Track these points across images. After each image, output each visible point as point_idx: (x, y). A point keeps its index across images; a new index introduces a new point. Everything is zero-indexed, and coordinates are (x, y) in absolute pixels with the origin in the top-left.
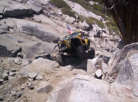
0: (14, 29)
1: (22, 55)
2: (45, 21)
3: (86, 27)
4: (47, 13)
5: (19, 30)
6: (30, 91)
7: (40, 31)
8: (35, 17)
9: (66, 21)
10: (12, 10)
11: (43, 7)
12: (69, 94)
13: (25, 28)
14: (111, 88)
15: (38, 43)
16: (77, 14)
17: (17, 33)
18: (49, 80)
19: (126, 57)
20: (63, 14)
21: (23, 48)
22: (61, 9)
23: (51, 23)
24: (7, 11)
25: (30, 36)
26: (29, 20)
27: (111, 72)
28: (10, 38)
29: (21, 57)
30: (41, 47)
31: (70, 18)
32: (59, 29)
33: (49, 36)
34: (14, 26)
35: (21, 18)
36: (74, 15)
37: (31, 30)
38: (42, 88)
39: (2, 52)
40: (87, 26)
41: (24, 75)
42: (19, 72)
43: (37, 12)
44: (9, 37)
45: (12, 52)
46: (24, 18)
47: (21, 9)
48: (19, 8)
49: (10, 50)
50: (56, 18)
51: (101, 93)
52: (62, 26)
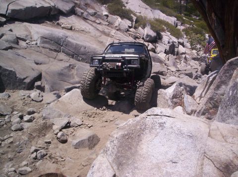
0: (27, 42)
1: (43, 85)
2: (79, 27)
3: (150, 36)
4: (82, 13)
5: (35, 42)
6: (61, 145)
7: (72, 44)
8: (63, 20)
9: (116, 27)
10: (21, 8)
11: (76, 3)
12: (139, 142)
13: (46, 39)
14: (213, 130)
15: (70, 65)
16: (135, 15)
17: (33, 48)
18: (92, 126)
19: (232, 80)
20: (111, 14)
21: (43, 74)
22: (107, 6)
23: (90, 30)
24: (13, 11)
25: (55, 53)
26: (53, 26)
27: (204, 108)
28: (20, 57)
29: (41, 89)
30: (74, 72)
31: (122, 21)
32: (104, 41)
33: (88, 52)
34: (27, 36)
35: (39, 23)
36: (129, 16)
37: (57, 43)
38: (82, 141)
39: (8, 81)
40: (153, 34)
41: (50, 119)
42: (40, 115)
43: (66, 12)
44: (19, 55)
45: (25, 81)
46: (43, 23)
47: (38, 7)
48: (34, 5)
49: (23, 78)
50: (98, 21)
51: (196, 137)
52: (108, 35)
